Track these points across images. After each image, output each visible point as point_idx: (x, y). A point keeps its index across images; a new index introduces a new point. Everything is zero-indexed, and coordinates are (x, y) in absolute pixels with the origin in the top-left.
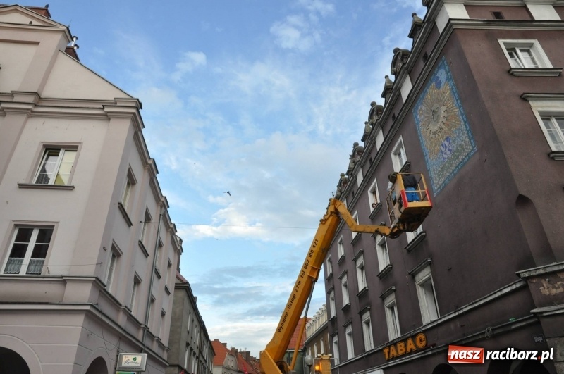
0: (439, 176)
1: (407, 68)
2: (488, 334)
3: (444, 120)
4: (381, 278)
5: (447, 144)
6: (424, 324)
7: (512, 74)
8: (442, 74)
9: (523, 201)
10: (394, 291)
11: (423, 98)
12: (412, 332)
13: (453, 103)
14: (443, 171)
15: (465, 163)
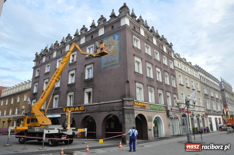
0: (104, 64)
1: (105, 25)
2: (108, 110)
3: (112, 50)
4: (68, 86)
5: (111, 57)
6: (85, 104)
7: (133, 47)
8: (117, 36)
9: (128, 82)
10: (74, 91)
11: (107, 38)
12: (79, 105)
13: (117, 47)
14: (107, 64)
15: (115, 65)
